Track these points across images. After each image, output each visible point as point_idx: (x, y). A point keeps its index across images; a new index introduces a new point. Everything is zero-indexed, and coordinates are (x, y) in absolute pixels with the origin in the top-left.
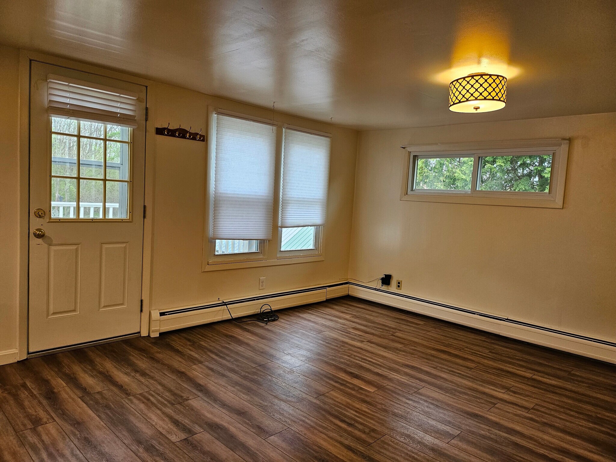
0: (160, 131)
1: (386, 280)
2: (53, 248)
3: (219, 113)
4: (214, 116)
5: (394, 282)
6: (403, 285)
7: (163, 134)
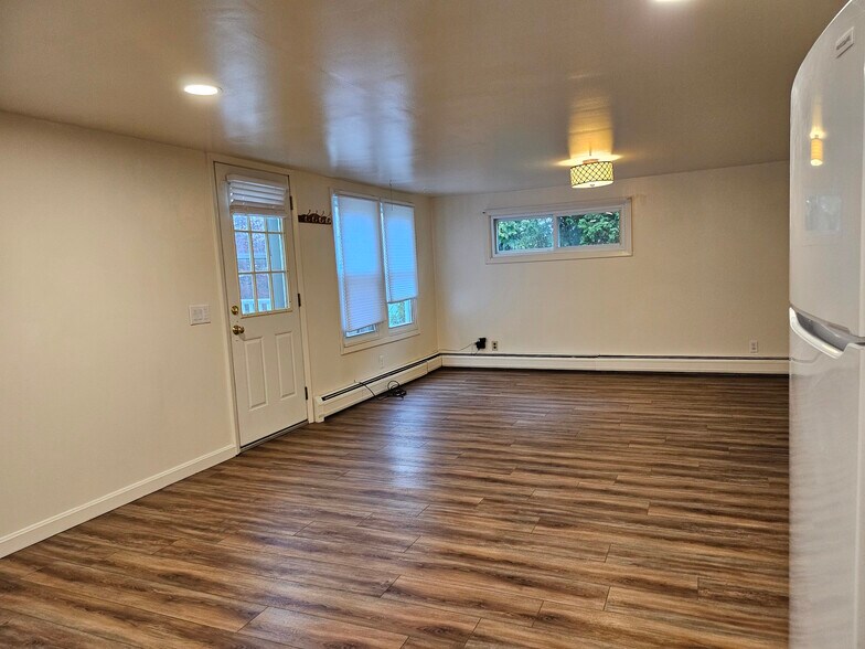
0: (302, 219)
1: (481, 344)
2: (247, 343)
3: (339, 195)
4: (335, 198)
5: (489, 345)
6: (499, 346)
7: (303, 221)
